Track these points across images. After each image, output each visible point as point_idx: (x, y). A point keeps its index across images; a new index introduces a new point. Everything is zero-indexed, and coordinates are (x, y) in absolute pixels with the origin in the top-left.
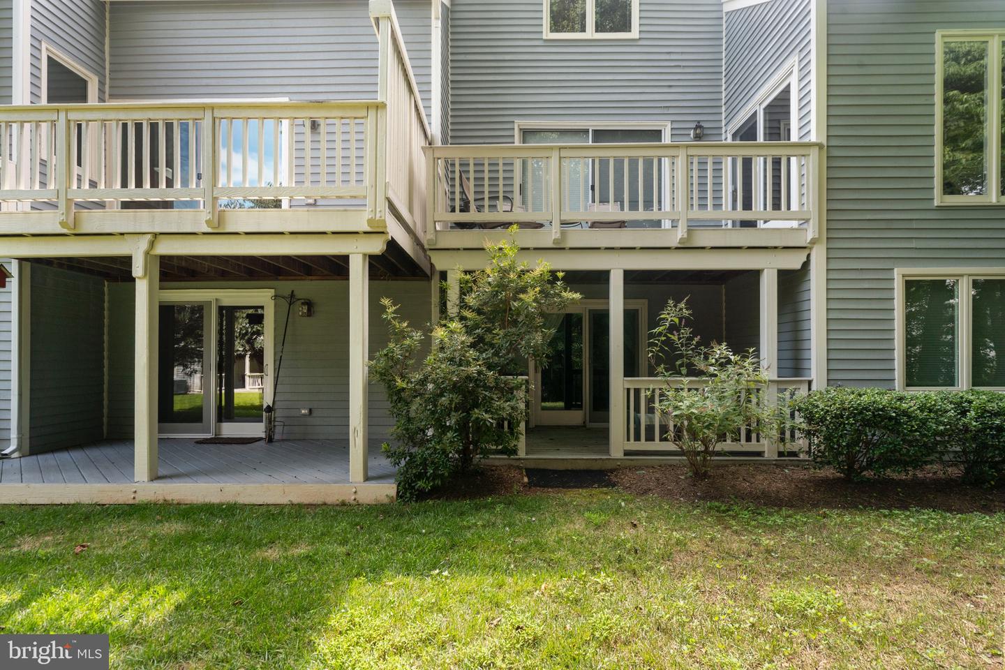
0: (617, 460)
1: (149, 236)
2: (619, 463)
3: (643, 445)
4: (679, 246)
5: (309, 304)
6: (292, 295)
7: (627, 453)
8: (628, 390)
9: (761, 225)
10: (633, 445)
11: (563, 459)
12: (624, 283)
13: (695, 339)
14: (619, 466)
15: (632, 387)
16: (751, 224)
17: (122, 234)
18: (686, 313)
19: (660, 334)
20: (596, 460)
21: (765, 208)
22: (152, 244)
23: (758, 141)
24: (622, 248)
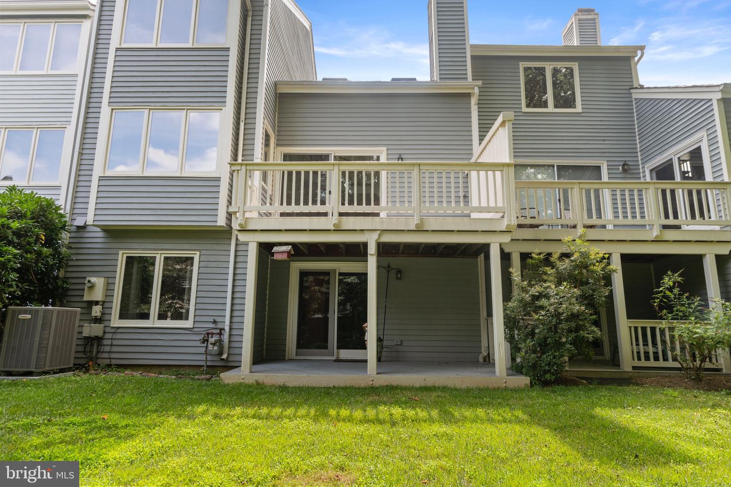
0: (629, 372)
1: (379, 232)
2: (631, 375)
3: (643, 364)
4: (654, 240)
5: (399, 271)
6: (389, 266)
7: (634, 368)
8: (630, 327)
9: (684, 227)
10: (637, 363)
11: (595, 371)
12: (622, 262)
13: (685, 295)
14: (631, 376)
15: (632, 325)
16: (678, 227)
17: (362, 230)
18: (679, 279)
19: (661, 291)
20: (616, 372)
21: (687, 218)
22: (380, 235)
23: (676, 181)
24: (618, 241)
